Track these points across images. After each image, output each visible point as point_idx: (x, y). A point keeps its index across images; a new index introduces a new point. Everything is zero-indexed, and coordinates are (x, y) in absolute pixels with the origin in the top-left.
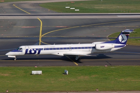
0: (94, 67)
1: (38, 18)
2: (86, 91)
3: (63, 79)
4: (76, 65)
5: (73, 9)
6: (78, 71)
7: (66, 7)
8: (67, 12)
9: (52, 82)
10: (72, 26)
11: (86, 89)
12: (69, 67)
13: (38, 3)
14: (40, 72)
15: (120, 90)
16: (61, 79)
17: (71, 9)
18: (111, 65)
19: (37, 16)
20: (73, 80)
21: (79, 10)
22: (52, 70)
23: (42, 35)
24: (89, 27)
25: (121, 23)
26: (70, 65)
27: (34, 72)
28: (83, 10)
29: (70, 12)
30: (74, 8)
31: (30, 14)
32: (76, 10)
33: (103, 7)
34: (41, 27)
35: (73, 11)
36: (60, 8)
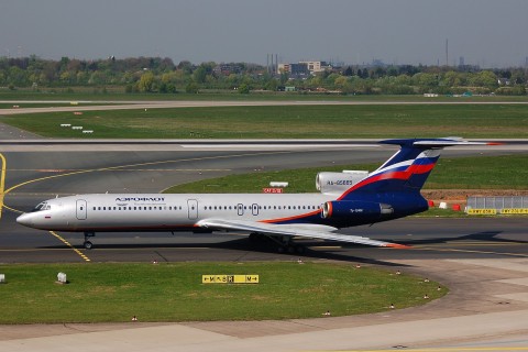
0: (126, 264)
2: (109, 321)
3: (56, 294)
4: (85, 260)
5: (77, 128)
6: (90, 276)
7: (62, 125)
8: (64, 137)
9: (29, 301)
10: (77, 169)
11: (108, 317)
12: (68, 265)
15: (188, 320)
16: (50, 295)
17: (74, 128)
18: (166, 260)
20: (79, 296)
21: (91, 131)
22: (28, 273)
24: (114, 172)
25: (190, 163)
26: (72, 262)
28: (102, 132)
29: (71, 137)
30: (81, 128)
32: (84, 132)
33: (148, 124)
34: (3, 172)
35: (79, 134)
36: (48, 127)
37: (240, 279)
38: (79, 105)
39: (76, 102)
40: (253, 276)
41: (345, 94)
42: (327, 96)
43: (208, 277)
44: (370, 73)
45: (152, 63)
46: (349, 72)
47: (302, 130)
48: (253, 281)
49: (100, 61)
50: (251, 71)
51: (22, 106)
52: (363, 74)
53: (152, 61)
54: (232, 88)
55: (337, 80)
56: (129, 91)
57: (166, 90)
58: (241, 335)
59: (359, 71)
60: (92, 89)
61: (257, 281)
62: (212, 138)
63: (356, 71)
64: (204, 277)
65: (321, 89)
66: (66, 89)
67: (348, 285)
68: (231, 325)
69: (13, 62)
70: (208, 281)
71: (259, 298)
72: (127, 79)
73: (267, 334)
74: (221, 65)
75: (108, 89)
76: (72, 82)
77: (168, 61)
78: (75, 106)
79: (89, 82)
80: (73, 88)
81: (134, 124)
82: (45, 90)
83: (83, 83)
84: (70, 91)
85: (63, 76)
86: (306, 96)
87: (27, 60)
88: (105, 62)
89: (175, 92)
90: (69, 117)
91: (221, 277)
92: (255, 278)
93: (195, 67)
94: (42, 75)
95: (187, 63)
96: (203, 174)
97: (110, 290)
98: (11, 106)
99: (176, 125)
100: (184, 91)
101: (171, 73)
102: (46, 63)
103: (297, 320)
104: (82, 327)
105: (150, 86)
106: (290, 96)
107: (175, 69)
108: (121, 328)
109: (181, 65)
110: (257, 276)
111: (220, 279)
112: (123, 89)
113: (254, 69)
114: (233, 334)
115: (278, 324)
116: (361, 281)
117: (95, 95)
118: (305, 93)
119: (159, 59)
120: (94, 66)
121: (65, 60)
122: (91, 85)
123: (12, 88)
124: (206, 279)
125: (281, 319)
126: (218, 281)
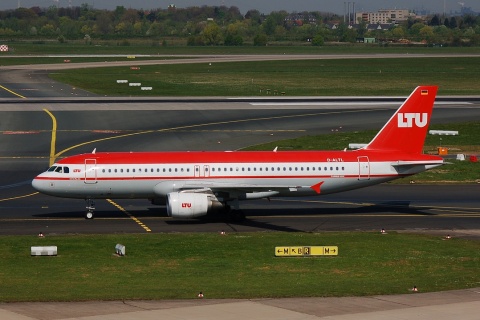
0: (191, 235)
1: (46, 108)
2: (172, 298)
3: (114, 268)
4: (145, 231)
5: (135, 84)
6: (151, 248)
7: (118, 81)
8: (121, 94)
9: (84, 276)
10: (136, 130)
11: (171, 294)
12: (127, 235)
13: (44, 71)
14: (52, 250)
15: (261, 297)
16: (107, 269)
17: (131, 84)
18: (235, 230)
19: (44, 105)
20: (139, 270)
21: (151, 88)
22: (83, 244)
23: (56, 152)
24: (178, 134)
25: (260, 123)
26: (131, 232)
27: (37, 250)
28: (162, 90)
29: (128, 95)
30: (139, 84)
31: (24, 98)
32: (143, 88)
33: (213, 80)
34: (54, 133)
35: (136, 91)
36: (102, 84)
37: (317, 251)
38: (137, 59)
39: (134, 56)
40: (331, 248)
41: (432, 46)
42: (410, 47)
43: (282, 249)
44: (458, 23)
45: (217, 12)
46: (435, 21)
47: (384, 86)
48: (331, 253)
49: (159, 10)
50: (326, 20)
51: (74, 60)
52: (451, 23)
53: (216, 9)
54: (305, 39)
55: (422, 30)
56: (191, 43)
57: (232, 43)
58: (318, 313)
59: (446, 20)
60: (150, 41)
61: (336, 253)
62: (284, 95)
63: (443, 21)
64: (277, 248)
65: (404, 41)
66: (121, 41)
67: (437, 257)
68: (308, 302)
69: (63, 12)
70: (282, 254)
71: (337, 271)
72: (189, 31)
73: (347, 312)
74: (293, 14)
75: (169, 41)
76: (129, 34)
77: (234, 10)
78: (132, 60)
79: (148, 33)
80: (129, 41)
81: (197, 80)
82: (99, 43)
83: (141, 35)
84: (126, 44)
85: (118, 27)
86: (386, 48)
87: (78, 9)
88: (164, 11)
89: (241, 44)
90: (126, 72)
91: (296, 248)
92: (333, 250)
93: (264, 17)
94: (95, 27)
95: (255, 12)
96: (277, 134)
97: (174, 264)
98: (60, 61)
99: (243, 81)
100: (252, 43)
101: (238, 23)
102: (99, 13)
103: (380, 297)
104: (143, 304)
105: (214, 37)
106: (370, 48)
107: (241, 18)
108: (186, 306)
109: (248, 15)
110: (336, 248)
111: (295, 251)
112: (185, 41)
113: (329, 19)
114: (309, 312)
115: (359, 301)
116: (451, 253)
117: (153, 48)
118: (386, 45)
119: (223, 8)
120: (153, 16)
121: (120, 10)
122: (149, 36)
123: (61, 41)
124: (280, 251)
125: (363, 295)
126: (293, 254)
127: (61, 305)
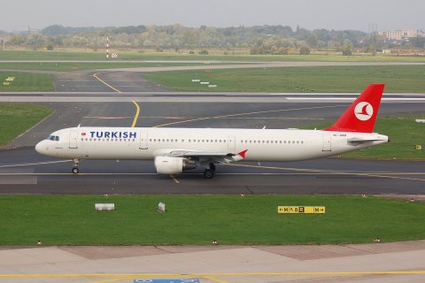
1: (135, 101)
5: (205, 83)
7: (193, 81)
14: (110, 206)
15: (259, 244)
17: (202, 83)
19: (134, 97)
21: (215, 86)
27: (99, 206)
30: (208, 83)
31: (121, 93)
32: (210, 86)
34: (136, 119)
37: (309, 210)
40: (320, 208)
43: (283, 208)
45: (275, 30)
48: (320, 212)
50: (355, 37)
54: (338, 51)
56: (253, 53)
58: (301, 257)
61: (323, 212)
62: (313, 92)
64: (279, 207)
68: (295, 249)
70: (283, 211)
77: (288, 29)
82: (185, 52)
88: (236, 29)
91: (294, 208)
92: (322, 210)
96: (300, 122)
100: (299, 53)
103: (351, 246)
104: (170, 248)
105: (270, 48)
107: (293, 35)
108: (202, 250)
109: (298, 32)
110: (324, 208)
111: (293, 210)
115: (334, 248)
124: (281, 209)
126: (291, 212)
127: (108, 248)
